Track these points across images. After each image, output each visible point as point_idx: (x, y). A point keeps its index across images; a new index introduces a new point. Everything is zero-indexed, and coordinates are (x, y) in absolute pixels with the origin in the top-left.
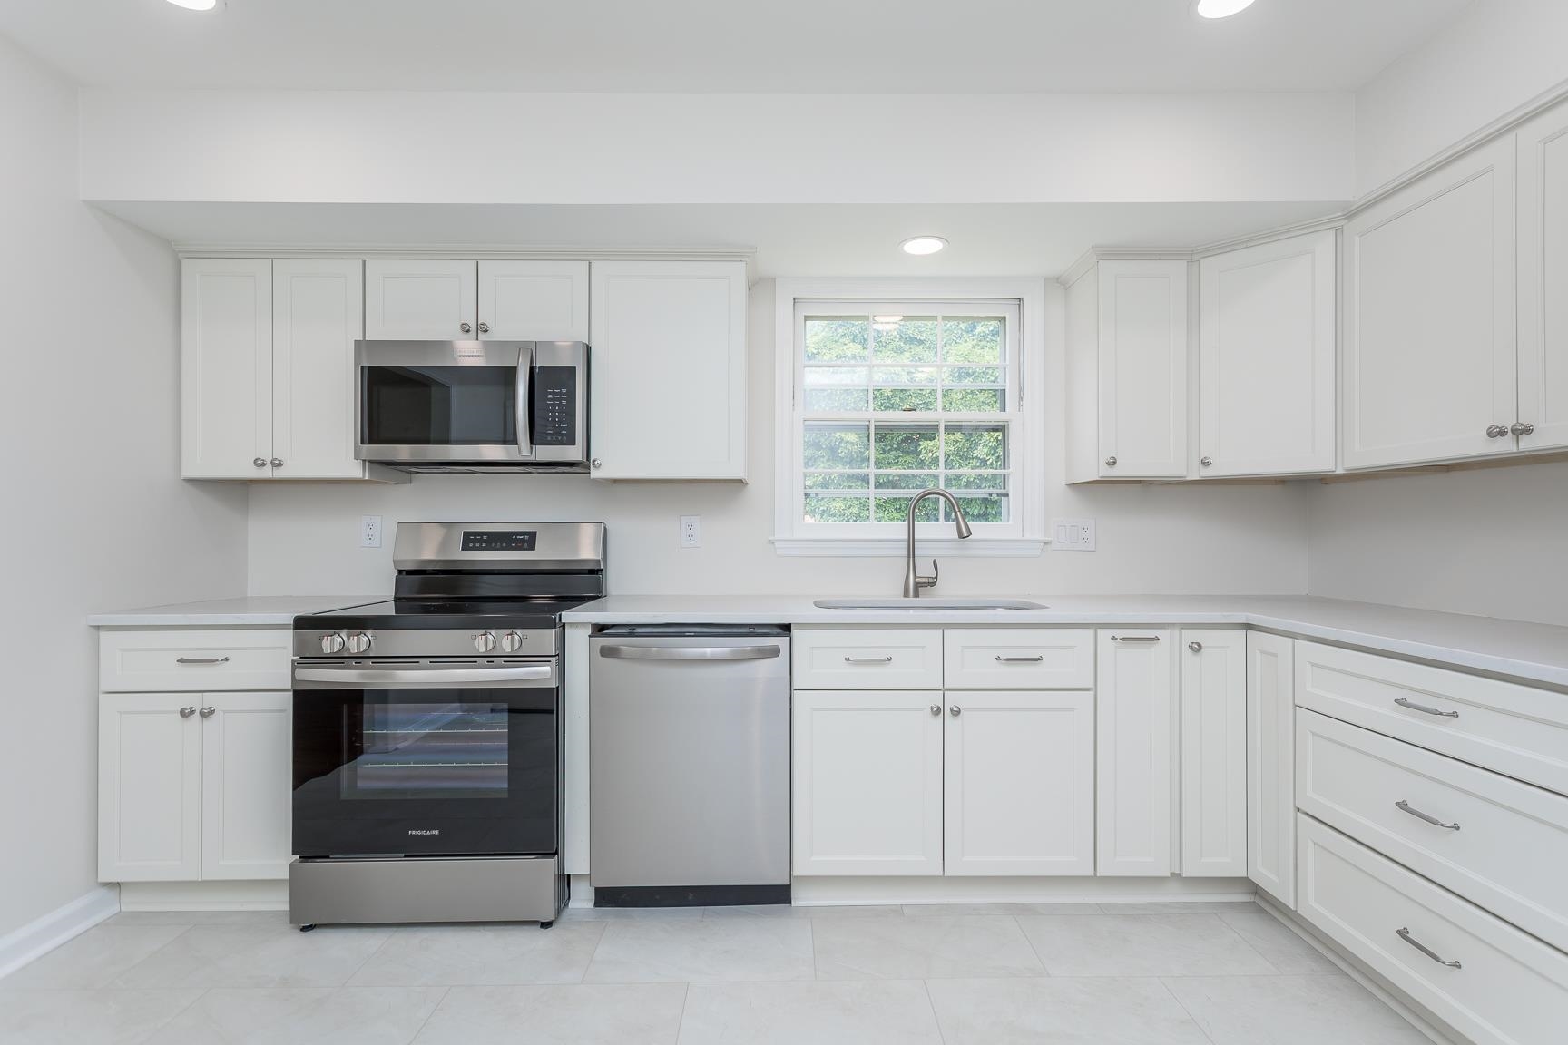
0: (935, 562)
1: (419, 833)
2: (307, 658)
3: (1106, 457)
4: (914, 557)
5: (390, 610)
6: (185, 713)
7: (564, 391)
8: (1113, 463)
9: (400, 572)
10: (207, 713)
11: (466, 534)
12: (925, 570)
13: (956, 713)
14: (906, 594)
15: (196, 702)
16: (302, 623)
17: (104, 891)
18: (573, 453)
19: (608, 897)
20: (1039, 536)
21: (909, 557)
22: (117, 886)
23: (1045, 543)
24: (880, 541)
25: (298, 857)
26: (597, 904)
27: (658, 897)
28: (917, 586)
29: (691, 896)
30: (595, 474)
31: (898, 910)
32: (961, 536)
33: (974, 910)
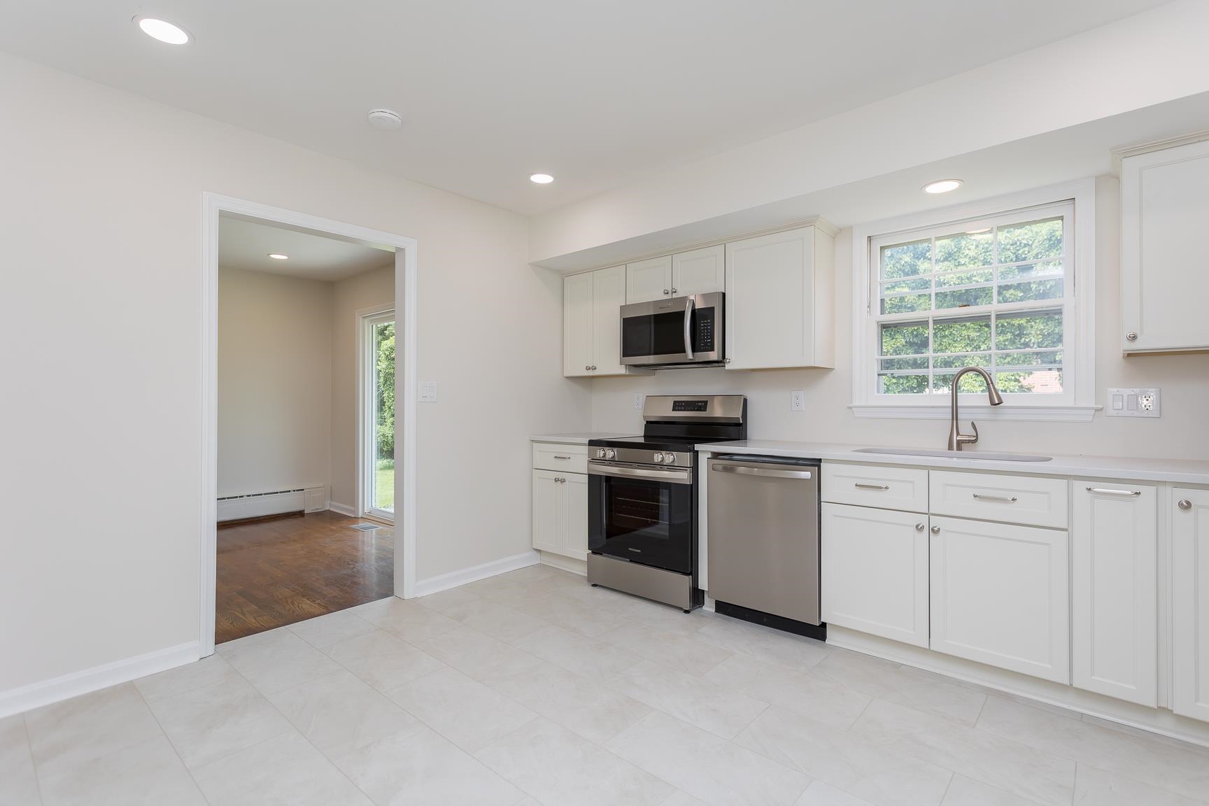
0: (973, 424)
1: (633, 550)
2: (593, 460)
3: (1128, 332)
4: (957, 420)
5: (642, 440)
6: (556, 480)
7: (709, 321)
8: (1134, 338)
9: (647, 422)
10: (563, 481)
11: (675, 402)
12: (966, 430)
13: (935, 531)
14: (950, 447)
15: (560, 476)
16: (592, 443)
17: (535, 552)
18: (714, 355)
19: (723, 608)
20: (1092, 405)
21: (953, 419)
22: (539, 551)
23: (1097, 410)
24: (933, 407)
25: (591, 551)
26: (716, 611)
27: (747, 615)
28: (959, 443)
29: (765, 620)
30: (728, 367)
31: (897, 667)
32: (993, 404)
33: (959, 683)
